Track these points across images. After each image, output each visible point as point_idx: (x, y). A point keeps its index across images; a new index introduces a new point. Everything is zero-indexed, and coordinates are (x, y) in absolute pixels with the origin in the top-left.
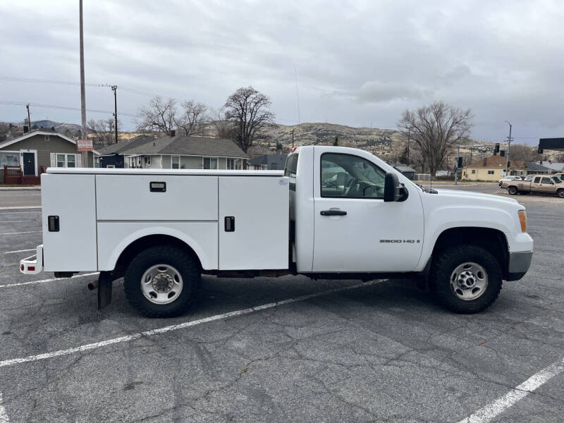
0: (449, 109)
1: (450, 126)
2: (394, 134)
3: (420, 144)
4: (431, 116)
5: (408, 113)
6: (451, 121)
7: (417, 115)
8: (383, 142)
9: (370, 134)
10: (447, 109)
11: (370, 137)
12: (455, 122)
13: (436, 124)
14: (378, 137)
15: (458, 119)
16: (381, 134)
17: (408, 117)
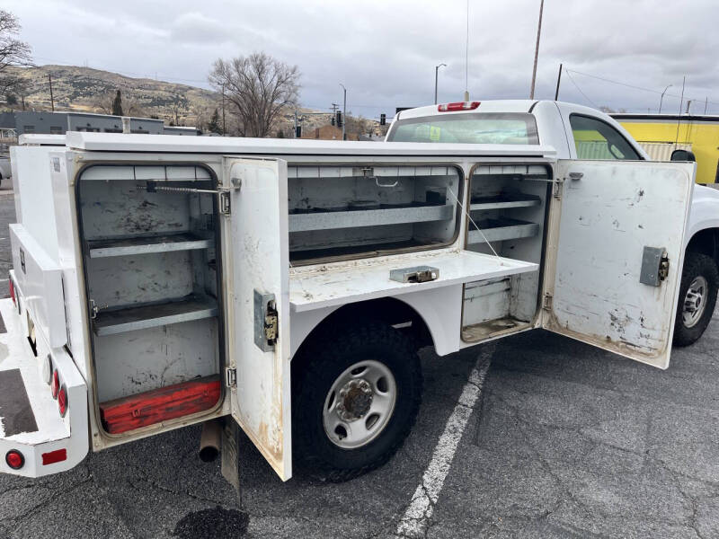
0: (273, 63)
1: (275, 85)
2: (190, 91)
3: (240, 108)
4: (250, 70)
5: (221, 64)
6: (276, 78)
7: (232, 67)
8: (176, 101)
9: (155, 89)
10: (269, 64)
11: (156, 92)
12: (280, 81)
13: (258, 81)
14: (168, 94)
15: (284, 78)
16: (172, 90)
17: (221, 69)
